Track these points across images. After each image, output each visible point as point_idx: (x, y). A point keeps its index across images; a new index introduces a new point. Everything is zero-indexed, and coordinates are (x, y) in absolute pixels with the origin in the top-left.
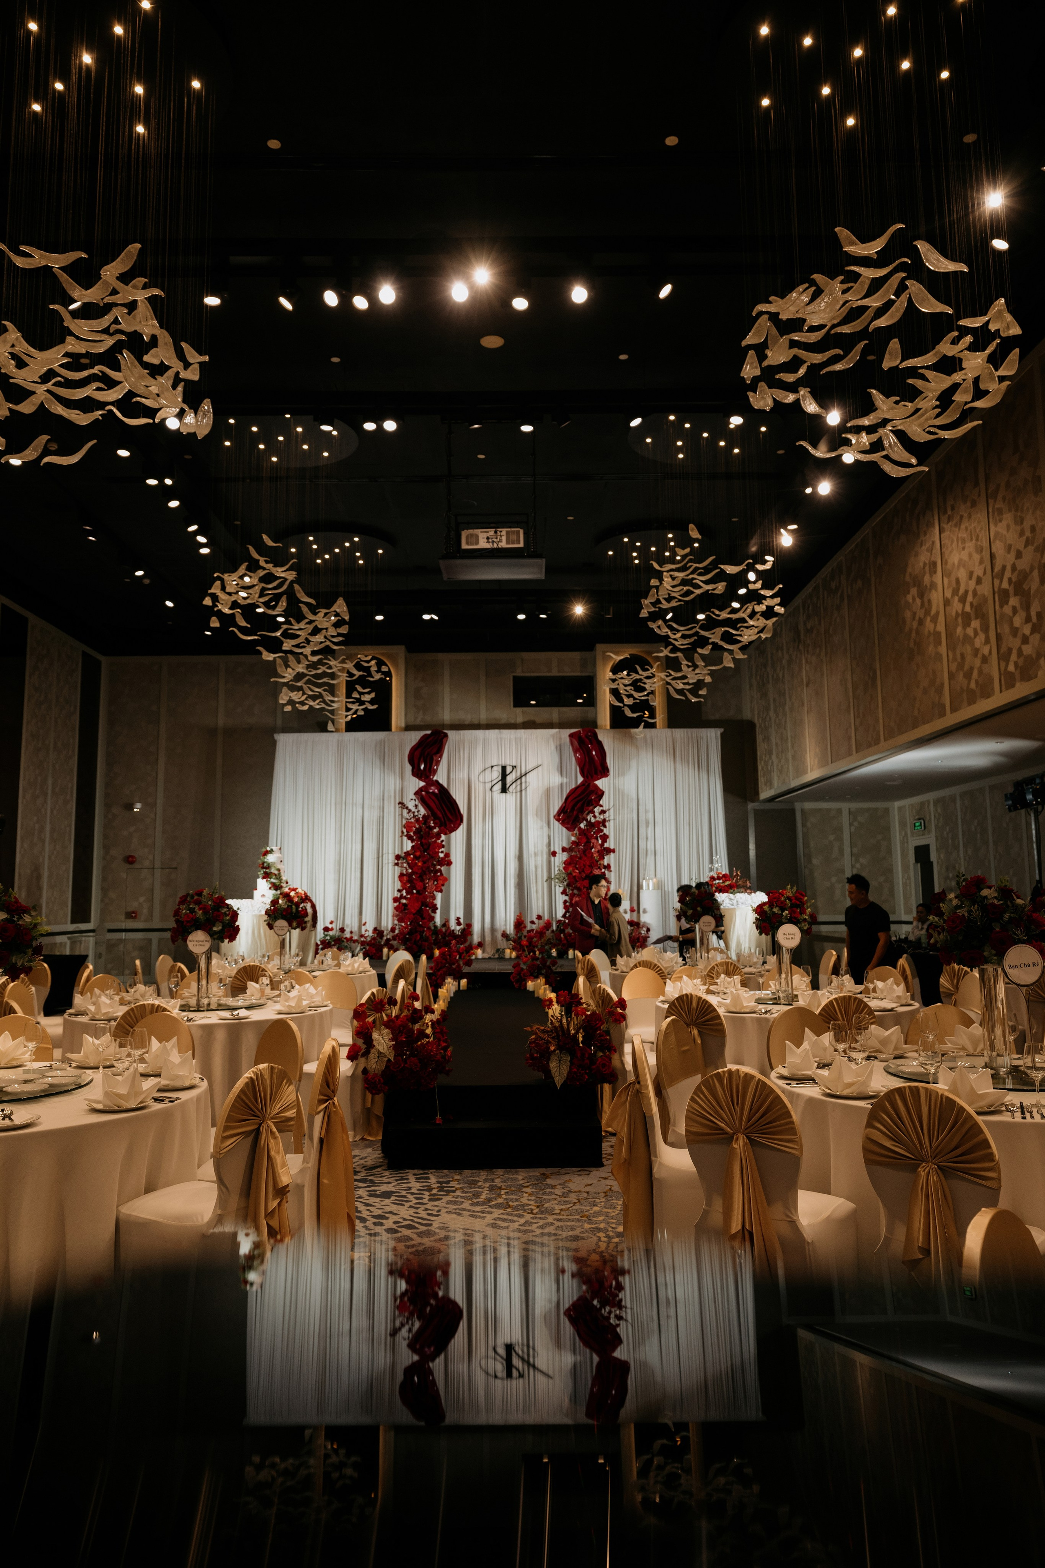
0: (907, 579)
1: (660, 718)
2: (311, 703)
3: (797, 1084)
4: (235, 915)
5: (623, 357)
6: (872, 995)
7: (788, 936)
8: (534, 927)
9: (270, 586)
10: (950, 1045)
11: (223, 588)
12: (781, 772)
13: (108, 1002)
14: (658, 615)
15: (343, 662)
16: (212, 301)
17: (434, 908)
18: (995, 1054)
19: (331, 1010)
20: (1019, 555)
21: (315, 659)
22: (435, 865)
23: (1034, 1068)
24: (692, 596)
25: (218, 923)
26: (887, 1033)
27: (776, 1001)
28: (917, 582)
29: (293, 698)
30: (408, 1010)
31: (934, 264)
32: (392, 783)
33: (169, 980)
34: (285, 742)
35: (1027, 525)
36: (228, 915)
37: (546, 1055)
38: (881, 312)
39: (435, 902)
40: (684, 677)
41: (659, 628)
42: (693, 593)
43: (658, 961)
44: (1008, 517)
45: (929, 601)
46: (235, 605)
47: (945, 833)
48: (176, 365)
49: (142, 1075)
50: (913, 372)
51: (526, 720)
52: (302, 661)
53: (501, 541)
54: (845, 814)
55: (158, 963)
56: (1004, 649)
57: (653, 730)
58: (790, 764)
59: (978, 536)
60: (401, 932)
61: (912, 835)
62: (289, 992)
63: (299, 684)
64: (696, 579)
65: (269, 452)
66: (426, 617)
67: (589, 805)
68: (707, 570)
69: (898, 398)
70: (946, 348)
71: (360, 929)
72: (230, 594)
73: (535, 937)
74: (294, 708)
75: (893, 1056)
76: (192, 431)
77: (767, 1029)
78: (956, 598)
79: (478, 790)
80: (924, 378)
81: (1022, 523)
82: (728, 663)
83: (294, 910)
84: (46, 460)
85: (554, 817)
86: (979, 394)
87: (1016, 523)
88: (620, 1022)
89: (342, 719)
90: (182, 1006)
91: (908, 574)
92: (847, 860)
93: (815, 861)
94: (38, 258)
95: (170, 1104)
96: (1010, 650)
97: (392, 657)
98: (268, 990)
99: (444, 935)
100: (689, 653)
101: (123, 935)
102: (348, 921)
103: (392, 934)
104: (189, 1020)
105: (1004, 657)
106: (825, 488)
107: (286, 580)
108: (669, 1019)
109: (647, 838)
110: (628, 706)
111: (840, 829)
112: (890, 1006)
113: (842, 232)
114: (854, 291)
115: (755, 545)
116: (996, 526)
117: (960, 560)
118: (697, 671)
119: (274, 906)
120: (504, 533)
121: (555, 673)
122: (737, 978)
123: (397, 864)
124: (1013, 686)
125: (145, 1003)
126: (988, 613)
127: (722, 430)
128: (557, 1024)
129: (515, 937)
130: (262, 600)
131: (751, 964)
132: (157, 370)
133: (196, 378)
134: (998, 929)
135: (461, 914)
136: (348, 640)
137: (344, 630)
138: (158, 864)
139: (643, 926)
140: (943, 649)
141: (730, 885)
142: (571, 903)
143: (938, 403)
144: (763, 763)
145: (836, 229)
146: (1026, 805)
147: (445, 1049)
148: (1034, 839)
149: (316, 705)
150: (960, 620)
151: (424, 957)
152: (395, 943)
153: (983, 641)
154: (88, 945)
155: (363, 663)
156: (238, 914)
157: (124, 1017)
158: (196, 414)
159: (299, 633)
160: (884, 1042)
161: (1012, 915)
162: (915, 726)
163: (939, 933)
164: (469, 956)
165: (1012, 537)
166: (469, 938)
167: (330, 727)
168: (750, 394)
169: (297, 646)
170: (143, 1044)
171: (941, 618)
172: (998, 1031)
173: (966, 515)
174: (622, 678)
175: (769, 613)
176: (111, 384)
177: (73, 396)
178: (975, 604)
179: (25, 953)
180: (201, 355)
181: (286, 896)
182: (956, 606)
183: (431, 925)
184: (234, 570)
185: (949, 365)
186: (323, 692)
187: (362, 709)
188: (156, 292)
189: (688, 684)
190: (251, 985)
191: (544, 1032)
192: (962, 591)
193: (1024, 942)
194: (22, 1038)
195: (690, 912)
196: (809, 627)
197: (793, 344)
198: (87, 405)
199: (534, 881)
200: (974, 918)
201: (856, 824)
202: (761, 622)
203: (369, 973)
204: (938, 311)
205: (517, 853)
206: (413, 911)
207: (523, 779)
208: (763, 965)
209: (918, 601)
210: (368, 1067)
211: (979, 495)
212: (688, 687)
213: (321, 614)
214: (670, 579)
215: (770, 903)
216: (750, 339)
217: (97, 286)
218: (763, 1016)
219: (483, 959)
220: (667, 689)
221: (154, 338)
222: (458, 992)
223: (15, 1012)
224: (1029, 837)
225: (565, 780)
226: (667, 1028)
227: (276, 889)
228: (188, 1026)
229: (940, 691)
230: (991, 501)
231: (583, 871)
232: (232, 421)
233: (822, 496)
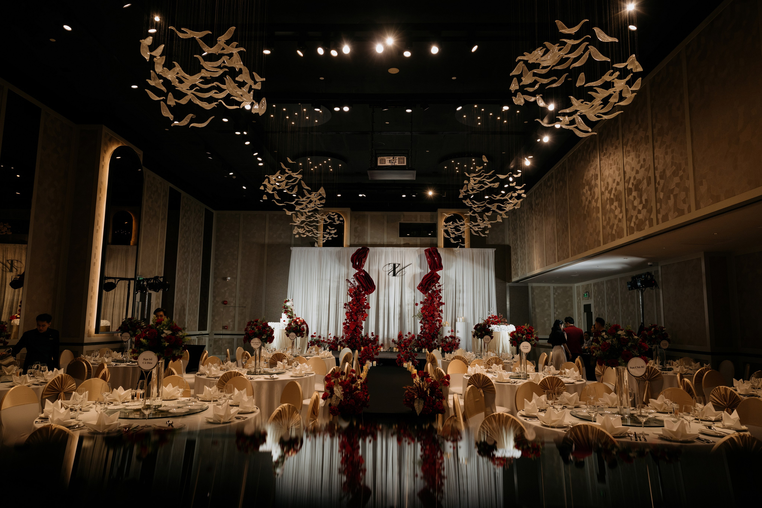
0: (584, 182)
1: (467, 243)
2: (308, 234)
3: (530, 419)
4: (272, 331)
5: (454, 78)
6: (564, 375)
7: (525, 347)
8: (407, 337)
9: (290, 181)
10: (601, 402)
11: (269, 182)
12: (522, 269)
13: (215, 369)
14: (467, 197)
15: (322, 215)
16: (267, 52)
17: (362, 328)
18: (622, 407)
19: (315, 376)
20: (637, 172)
21: (310, 214)
22: (362, 308)
23: (641, 416)
24: (483, 189)
25: (264, 335)
26: (571, 396)
27: (518, 377)
28: (589, 183)
29: (299, 232)
30: (350, 377)
31: (602, 38)
32: (344, 270)
33: (242, 359)
34: (296, 251)
35: (641, 158)
36: (269, 331)
37: (413, 400)
38: (576, 60)
39: (362, 325)
40: (479, 225)
41: (468, 203)
42: (484, 187)
43: (464, 356)
44: (633, 155)
45: (594, 192)
46: (274, 189)
47: (598, 299)
48: (250, 82)
49: (231, 406)
50: (591, 89)
51: (405, 243)
52: (304, 215)
53: (396, 162)
54: (552, 289)
55: (237, 351)
56: (629, 216)
57: (463, 249)
58: (527, 266)
59: (618, 163)
60: (346, 339)
61: (583, 300)
62: (296, 367)
63: (302, 225)
64: (485, 181)
65: (291, 119)
66: (360, 195)
67: (433, 283)
68: (490, 177)
69: (583, 100)
70: (607, 78)
71: (328, 336)
72: (272, 184)
73: (408, 342)
74: (300, 237)
75: (574, 407)
76: (257, 112)
77: (515, 392)
78: (607, 192)
79: (382, 274)
80: (596, 91)
81: (639, 157)
82: (499, 220)
83: (298, 328)
84: (192, 125)
85: (417, 287)
86: (621, 99)
87: (636, 157)
88: (447, 386)
89: (321, 241)
90: (248, 372)
91: (584, 179)
92: (552, 311)
93: (537, 310)
94: (190, 34)
95: (243, 420)
96: (632, 216)
97: (343, 213)
98: (286, 365)
99: (366, 340)
100: (481, 214)
101: (221, 337)
102: (322, 333)
103: (342, 339)
104: (251, 379)
105: (629, 220)
106: (546, 139)
107: (297, 178)
108: (470, 386)
109: (460, 298)
110: (452, 238)
111: (549, 296)
112: (572, 381)
113: (559, 23)
114: (564, 50)
115: (512, 165)
116: (627, 159)
117: (609, 174)
118: (485, 222)
119: (289, 326)
120: (397, 158)
121: (419, 221)
122: (501, 366)
123: (345, 308)
124: (633, 233)
125: (232, 371)
126: (622, 199)
127: (499, 112)
128: (418, 386)
129: (398, 342)
130: (286, 187)
131: (507, 358)
132: (241, 85)
133: (260, 88)
134: (625, 350)
135: (373, 331)
136: (325, 206)
137: (323, 201)
138: (237, 305)
139: (457, 339)
140: (600, 215)
141: (497, 321)
142: (424, 327)
143: (602, 102)
144: (514, 264)
145: (556, 21)
146: (637, 287)
147: (367, 396)
148: (641, 304)
149: (310, 235)
150: (608, 201)
151: (357, 351)
152: (343, 343)
153: (619, 211)
154: (206, 341)
155: (331, 216)
156: (274, 331)
157: (222, 377)
158: (259, 105)
159: (303, 203)
160: (570, 400)
161: (632, 343)
162: (586, 250)
163: (597, 351)
164: (377, 351)
165: (634, 164)
166: (377, 342)
167: (316, 245)
168: (514, 98)
169: (302, 209)
170: (231, 391)
171: (599, 201)
172: (624, 396)
173: (612, 153)
174: (450, 225)
175: (519, 197)
176: (221, 90)
177: (204, 96)
178: (616, 194)
179: (179, 349)
180: (262, 78)
181: (295, 322)
182: (607, 195)
183: (360, 335)
184: (274, 174)
185: (608, 85)
186: (313, 229)
187: (331, 237)
188: (242, 49)
189: (480, 228)
190: (279, 363)
191: (412, 389)
192: (609, 188)
193: (637, 356)
194: (177, 387)
195: (479, 334)
196: (537, 203)
197: (535, 75)
198: (210, 100)
199: (407, 317)
200: (614, 344)
201: (557, 294)
202: (516, 201)
203: (332, 358)
204: (603, 60)
205: (400, 304)
206: (352, 329)
207: (403, 270)
208: (512, 359)
209: (589, 192)
210: (332, 403)
211: (619, 144)
212: (480, 230)
213: (313, 195)
214: (473, 181)
215: (517, 331)
216: (515, 72)
217: (215, 46)
218: (513, 384)
219: (383, 352)
220: (470, 230)
221: (241, 70)
222: (372, 367)
223: (174, 374)
224: (639, 302)
225: (422, 271)
226: (469, 390)
227: (290, 318)
228: (250, 381)
229: (598, 234)
230: (625, 147)
231: (430, 313)
232: (274, 106)
233: (544, 142)
